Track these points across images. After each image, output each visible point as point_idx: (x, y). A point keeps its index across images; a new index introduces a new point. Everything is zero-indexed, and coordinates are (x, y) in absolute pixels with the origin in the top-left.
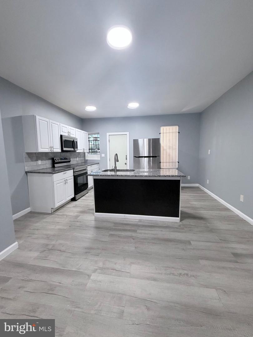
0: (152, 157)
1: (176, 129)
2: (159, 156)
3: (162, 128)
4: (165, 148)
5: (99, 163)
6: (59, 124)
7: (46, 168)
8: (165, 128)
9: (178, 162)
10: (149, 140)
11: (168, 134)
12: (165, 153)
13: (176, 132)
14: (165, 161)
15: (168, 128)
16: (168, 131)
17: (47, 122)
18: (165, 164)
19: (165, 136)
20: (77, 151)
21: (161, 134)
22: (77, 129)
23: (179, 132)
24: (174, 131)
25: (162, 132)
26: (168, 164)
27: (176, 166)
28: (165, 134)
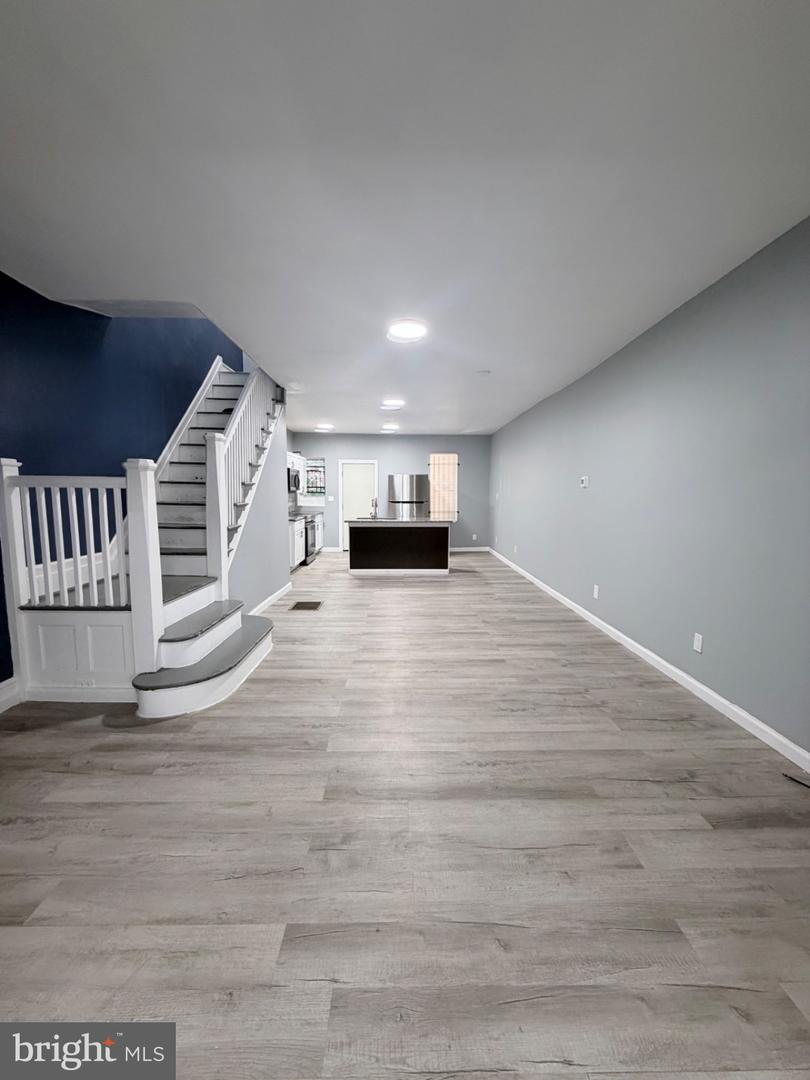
0: (416, 502)
1: (453, 458)
2: (428, 501)
3: (432, 456)
4: (437, 489)
5: (323, 513)
8: (437, 456)
10: (412, 477)
11: (441, 466)
12: (437, 496)
13: (454, 464)
14: (437, 510)
15: (441, 456)
16: (441, 462)
18: (437, 515)
19: (436, 469)
21: (431, 466)
23: (459, 465)
24: (451, 461)
25: (431, 462)
26: (442, 514)
27: (455, 518)
28: (436, 467)
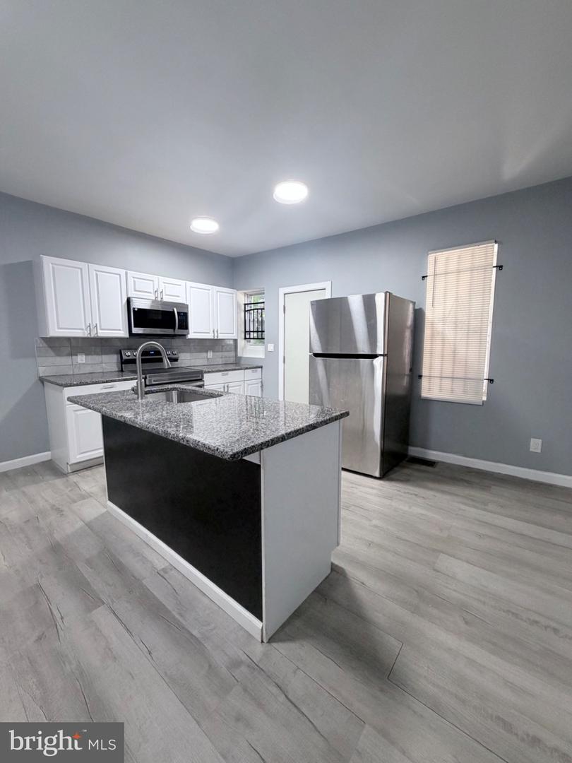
1: (486, 254)
3: (431, 257)
4: (439, 326)
5: (262, 367)
6: (122, 272)
7: (101, 371)
8: (442, 256)
9: (491, 381)
11: (455, 275)
12: (438, 343)
13: (485, 268)
14: (436, 373)
15: (453, 253)
16: (453, 267)
17: (81, 269)
18: (436, 382)
19: (439, 285)
20: (189, 336)
21: (429, 280)
22: (189, 284)
23: (499, 267)
25: (430, 271)
26: (447, 383)
27: (478, 392)
28: (440, 279)
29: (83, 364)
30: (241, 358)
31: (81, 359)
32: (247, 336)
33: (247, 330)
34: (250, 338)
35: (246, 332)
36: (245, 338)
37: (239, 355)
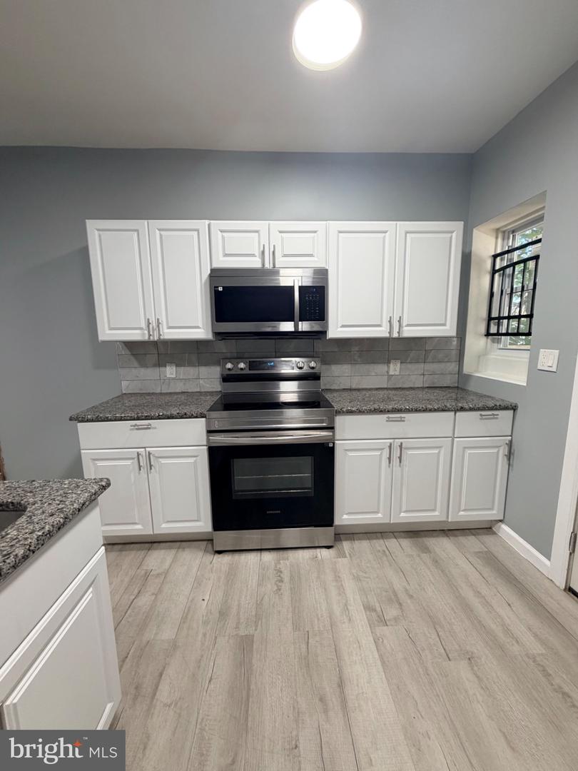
5: (513, 408)
7: (198, 390)
17: (138, 231)
29: (173, 379)
30: (468, 377)
31: (170, 371)
32: (493, 329)
33: (495, 314)
34: (498, 334)
35: (490, 319)
36: (488, 334)
37: (466, 370)
